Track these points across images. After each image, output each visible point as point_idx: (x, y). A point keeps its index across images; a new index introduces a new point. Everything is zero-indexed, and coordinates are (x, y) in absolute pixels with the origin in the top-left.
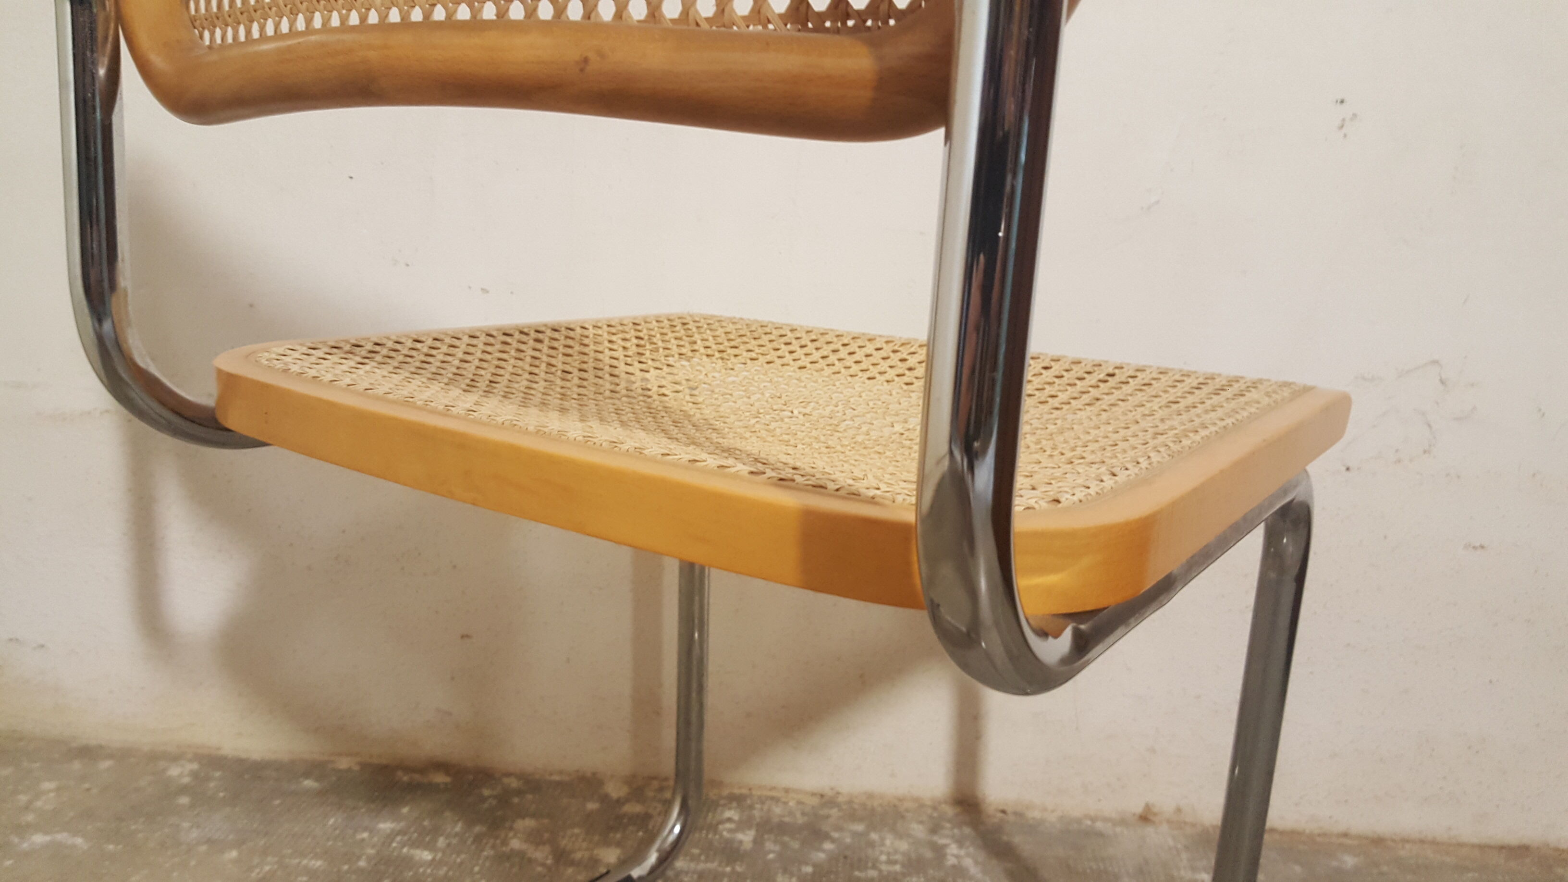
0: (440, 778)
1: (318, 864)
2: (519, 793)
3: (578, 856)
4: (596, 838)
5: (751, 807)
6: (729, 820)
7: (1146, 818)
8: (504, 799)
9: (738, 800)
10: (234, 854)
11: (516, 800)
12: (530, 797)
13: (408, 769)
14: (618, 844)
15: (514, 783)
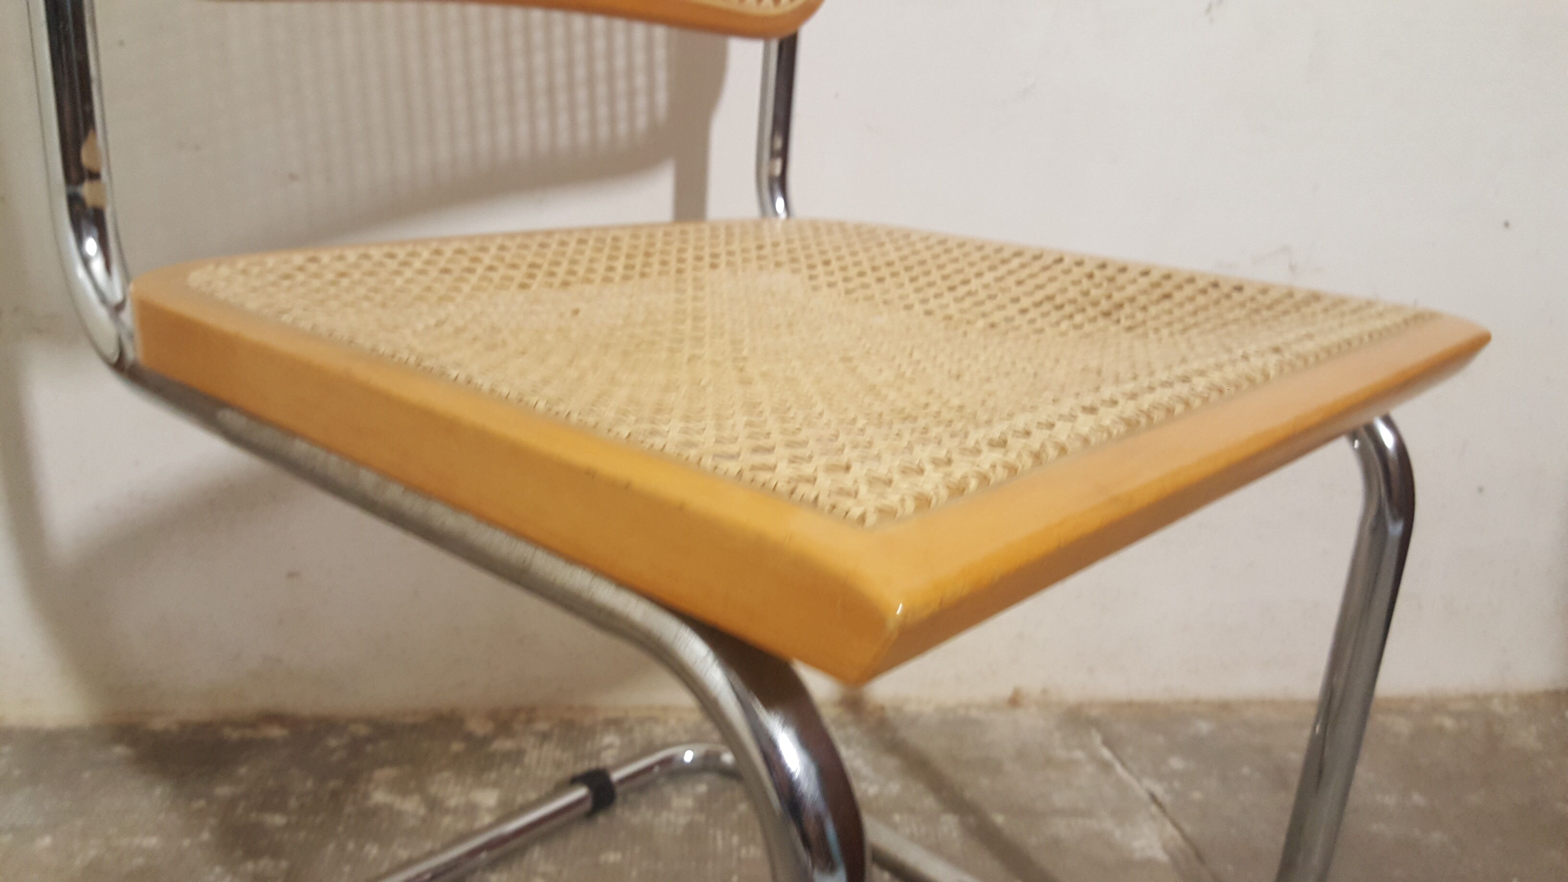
0: (276, 732)
1: (152, 842)
2: (369, 740)
3: (453, 802)
4: (469, 781)
5: (631, 730)
6: (610, 746)
7: (1015, 701)
8: (356, 747)
9: (615, 724)
10: (47, 841)
11: (369, 748)
12: (383, 744)
13: (236, 724)
14: (495, 785)
15: (362, 730)
